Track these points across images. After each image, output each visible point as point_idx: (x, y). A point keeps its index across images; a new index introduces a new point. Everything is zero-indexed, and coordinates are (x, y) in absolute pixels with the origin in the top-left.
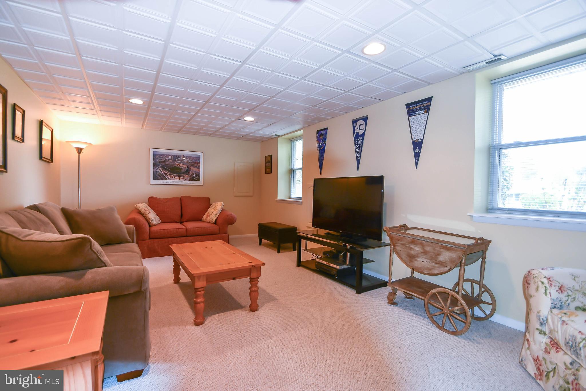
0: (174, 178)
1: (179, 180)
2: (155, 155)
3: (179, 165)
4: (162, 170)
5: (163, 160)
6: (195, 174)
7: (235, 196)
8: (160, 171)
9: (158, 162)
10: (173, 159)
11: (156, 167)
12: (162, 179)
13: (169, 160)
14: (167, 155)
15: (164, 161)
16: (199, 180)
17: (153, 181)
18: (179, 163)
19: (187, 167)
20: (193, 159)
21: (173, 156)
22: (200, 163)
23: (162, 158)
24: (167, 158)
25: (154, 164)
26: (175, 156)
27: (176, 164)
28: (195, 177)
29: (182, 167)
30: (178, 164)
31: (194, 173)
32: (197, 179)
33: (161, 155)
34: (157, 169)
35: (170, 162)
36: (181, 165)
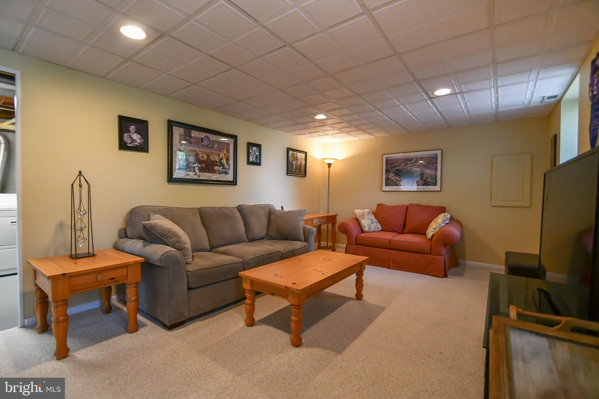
0: (405, 183)
1: (411, 185)
2: (387, 161)
3: (412, 169)
4: (394, 176)
5: (394, 165)
6: (430, 178)
7: (492, 206)
8: (391, 177)
9: (390, 168)
10: (405, 163)
11: (388, 173)
12: (393, 185)
13: (400, 165)
14: (398, 159)
15: (396, 166)
16: (435, 184)
17: (385, 188)
18: (412, 166)
19: (421, 169)
20: (428, 160)
21: (405, 160)
22: (437, 163)
23: (394, 163)
24: (399, 162)
25: (386, 171)
26: (407, 159)
27: (408, 168)
28: (430, 182)
29: (415, 170)
30: (410, 168)
31: (429, 176)
32: (433, 183)
33: (393, 160)
34: (388, 175)
35: (401, 166)
36: (413, 168)
